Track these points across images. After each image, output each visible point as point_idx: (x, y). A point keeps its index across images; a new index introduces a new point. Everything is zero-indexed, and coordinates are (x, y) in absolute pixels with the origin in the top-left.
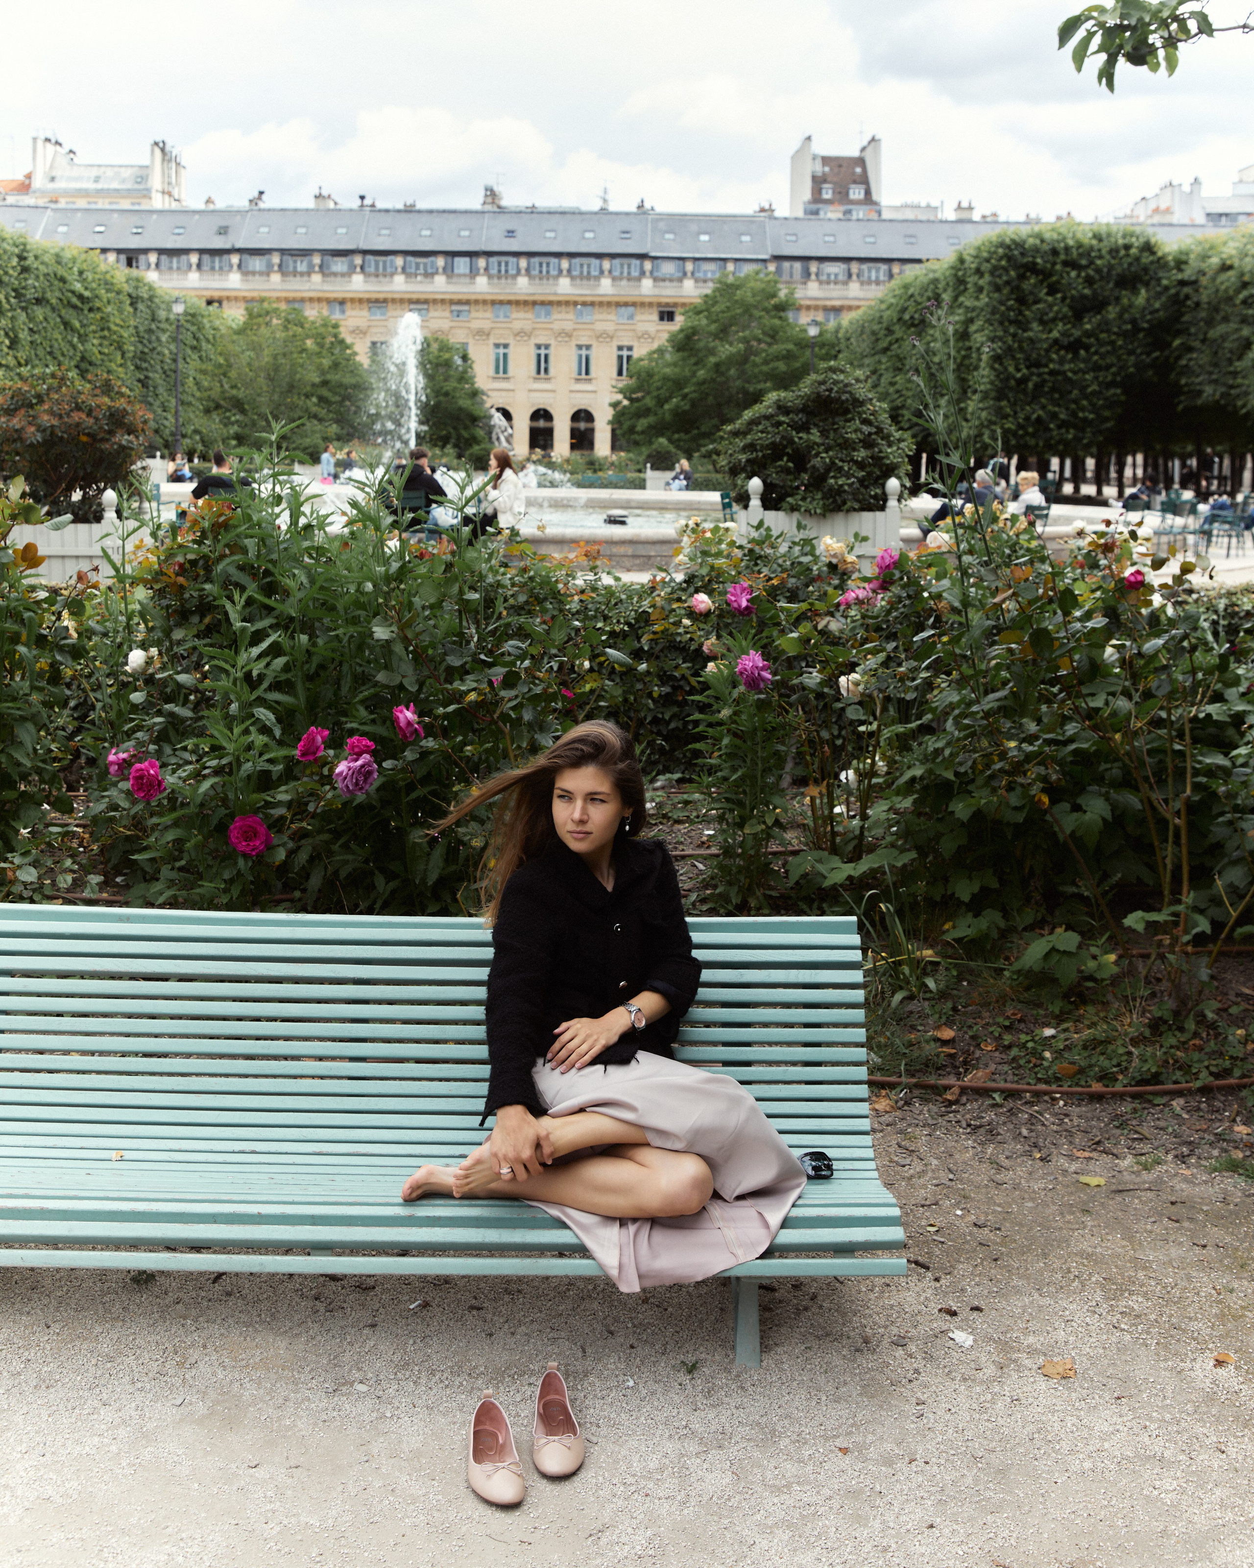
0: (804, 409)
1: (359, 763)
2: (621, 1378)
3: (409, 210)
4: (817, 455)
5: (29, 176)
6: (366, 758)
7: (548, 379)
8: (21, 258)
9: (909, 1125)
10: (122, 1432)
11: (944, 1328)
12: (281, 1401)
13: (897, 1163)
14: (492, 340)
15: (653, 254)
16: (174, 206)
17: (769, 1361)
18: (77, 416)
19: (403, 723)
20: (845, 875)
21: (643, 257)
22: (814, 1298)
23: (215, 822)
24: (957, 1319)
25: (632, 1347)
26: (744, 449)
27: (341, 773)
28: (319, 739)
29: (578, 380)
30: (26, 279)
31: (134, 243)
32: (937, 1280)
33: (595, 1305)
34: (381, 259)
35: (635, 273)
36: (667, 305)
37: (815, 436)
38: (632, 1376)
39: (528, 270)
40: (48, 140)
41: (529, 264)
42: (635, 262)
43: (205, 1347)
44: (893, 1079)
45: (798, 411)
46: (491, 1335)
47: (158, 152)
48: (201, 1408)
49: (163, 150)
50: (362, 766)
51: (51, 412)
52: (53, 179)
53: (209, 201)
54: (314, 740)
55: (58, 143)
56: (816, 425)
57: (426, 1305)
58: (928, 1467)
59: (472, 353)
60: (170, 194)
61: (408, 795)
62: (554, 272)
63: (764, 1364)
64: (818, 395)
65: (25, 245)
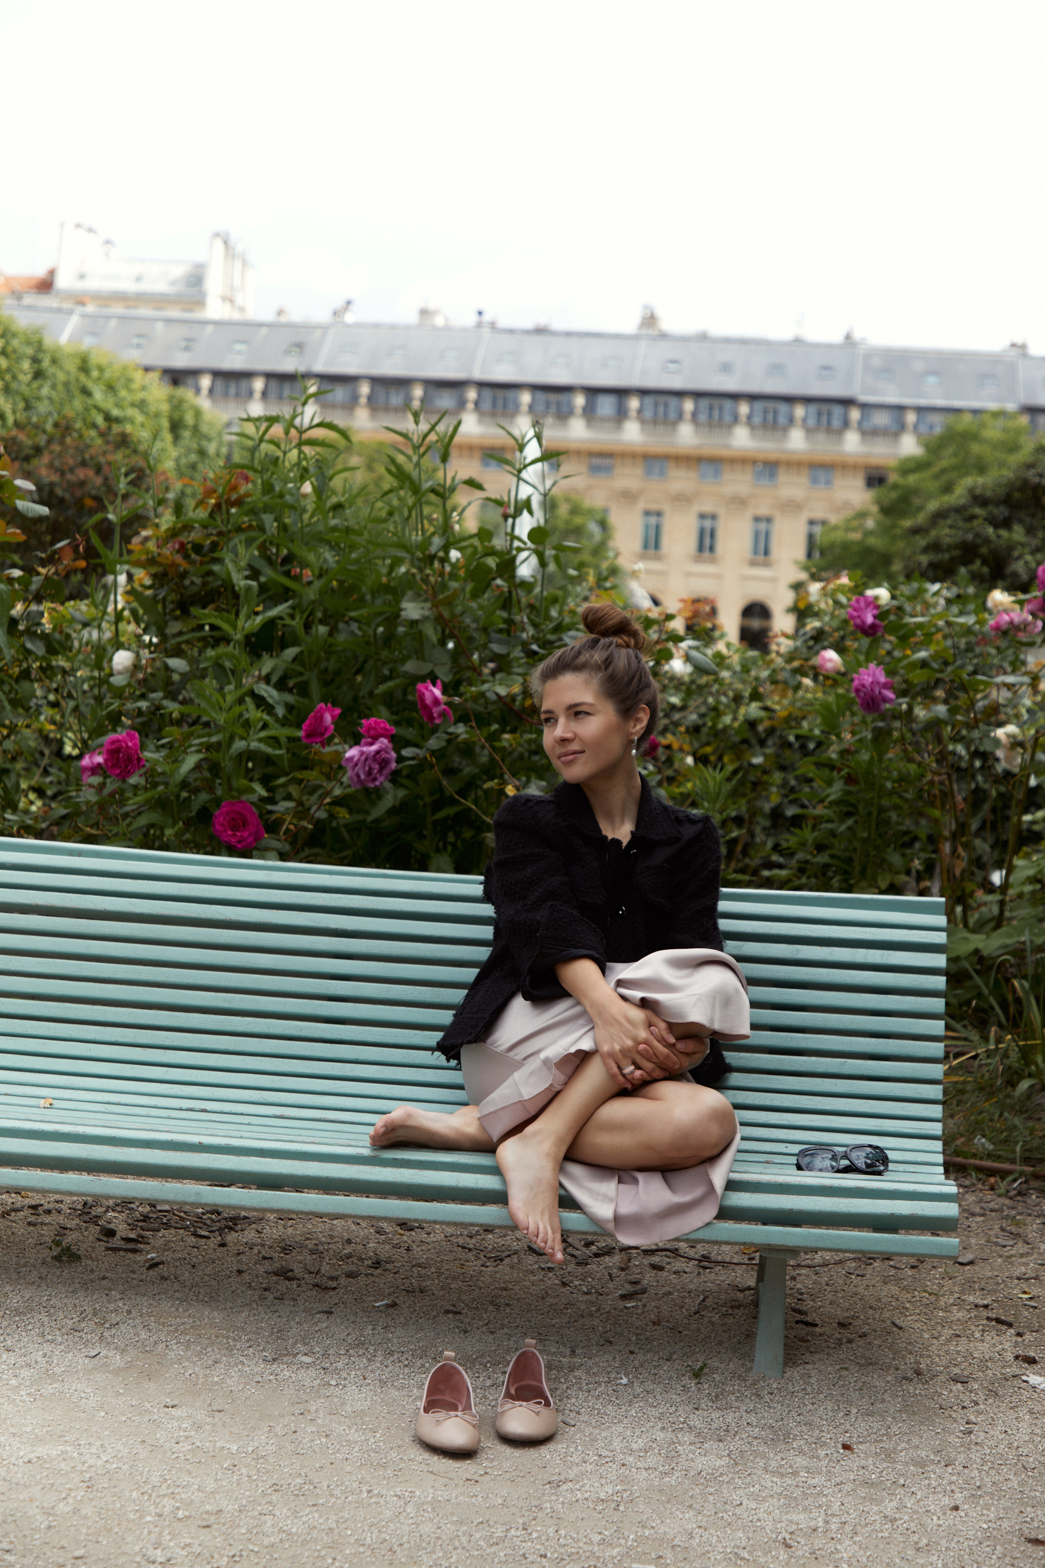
0: (1007, 500)
1: (374, 748)
2: (613, 1376)
3: (540, 331)
4: (1019, 557)
5: (52, 273)
6: (384, 741)
7: (713, 561)
8: (35, 360)
9: (1020, 1214)
10: (25, 1373)
11: (1018, 1373)
12: (210, 1362)
13: (996, 1244)
14: (641, 505)
15: (863, 398)
16: (236, 316)
17: (793, 1373)
18: (81, 474)
19: (428, 700)
20: (971, 947)
21: (847, 403)
22: (863, 1335)
23: (195, 806)
24: (1036, 1367)
25: (632, 1352)
26: (925, 550)
27: (351, 759)
28: (328, 718)
29: (753, 564)
30: (40, 388)
31: (181, 361)
32: (1019, 1335)
33: (596, 1322)
34: (500, 393)
35: (836, 423)
36: (878, 468)
37: (1018, 533)
38: (626, 1375)
39: (694, 415)
40: (78, 226)
41: (696, 408)
42: (837, 410)
43: (129, 1312)
44: (1006, 1166)
45: (998, 502)
46: (465, 1332)
47: (219, 244)
48: (117, 1360)
49: (226, 243)
50: (378, 752)
51: (51, 466)
52: (82, 277)
53: (280, 312)
54: (322, 718)
55: (91, 230)
56: (1020, 521)
57: (394, 1305)
58: (966, 1471)
59: (614, 519)
60: (231, 301)
61: (434, 814)
62: (727, 418)
63: (787, 1375)
64: (1025, 482)
65: (40, 342)
